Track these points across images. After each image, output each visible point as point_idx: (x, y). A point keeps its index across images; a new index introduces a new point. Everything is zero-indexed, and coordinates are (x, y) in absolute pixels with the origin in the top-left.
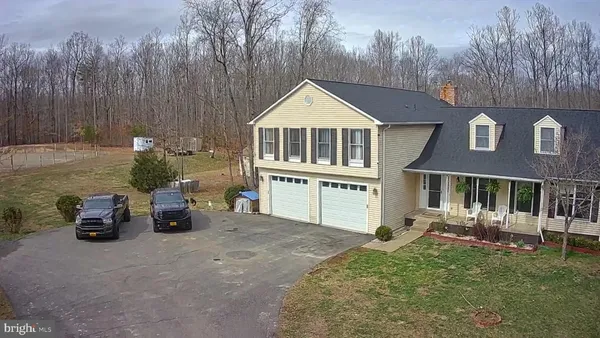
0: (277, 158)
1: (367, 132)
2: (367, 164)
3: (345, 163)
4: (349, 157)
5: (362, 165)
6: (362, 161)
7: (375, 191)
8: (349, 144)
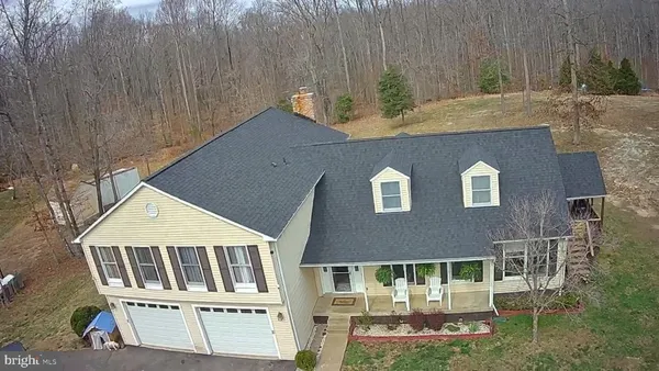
0: (127, 284)
1: (254, 250)
2: (263, 288)
3: (229, 288)
4: (234, 280)
5: (256, 290)
6: (255, 285)
7: (280, 315)
8: (230, 265)
